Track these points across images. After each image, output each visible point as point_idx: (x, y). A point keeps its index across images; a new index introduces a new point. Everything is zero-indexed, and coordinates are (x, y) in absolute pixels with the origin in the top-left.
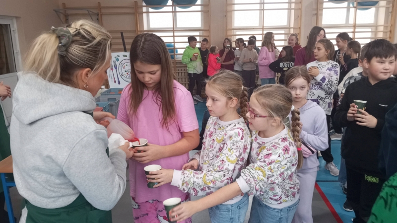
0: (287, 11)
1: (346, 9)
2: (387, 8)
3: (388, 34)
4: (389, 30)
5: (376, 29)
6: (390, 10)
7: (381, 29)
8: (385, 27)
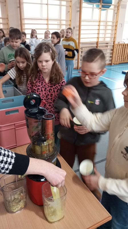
0: (59, 6)
1: (91, 9)
2: (114, 10)
3: (114, 27)
4: (115, 25)
5: (106, 24)
6: (116, 12)
7: (111, 24)
8: (113, 23)
